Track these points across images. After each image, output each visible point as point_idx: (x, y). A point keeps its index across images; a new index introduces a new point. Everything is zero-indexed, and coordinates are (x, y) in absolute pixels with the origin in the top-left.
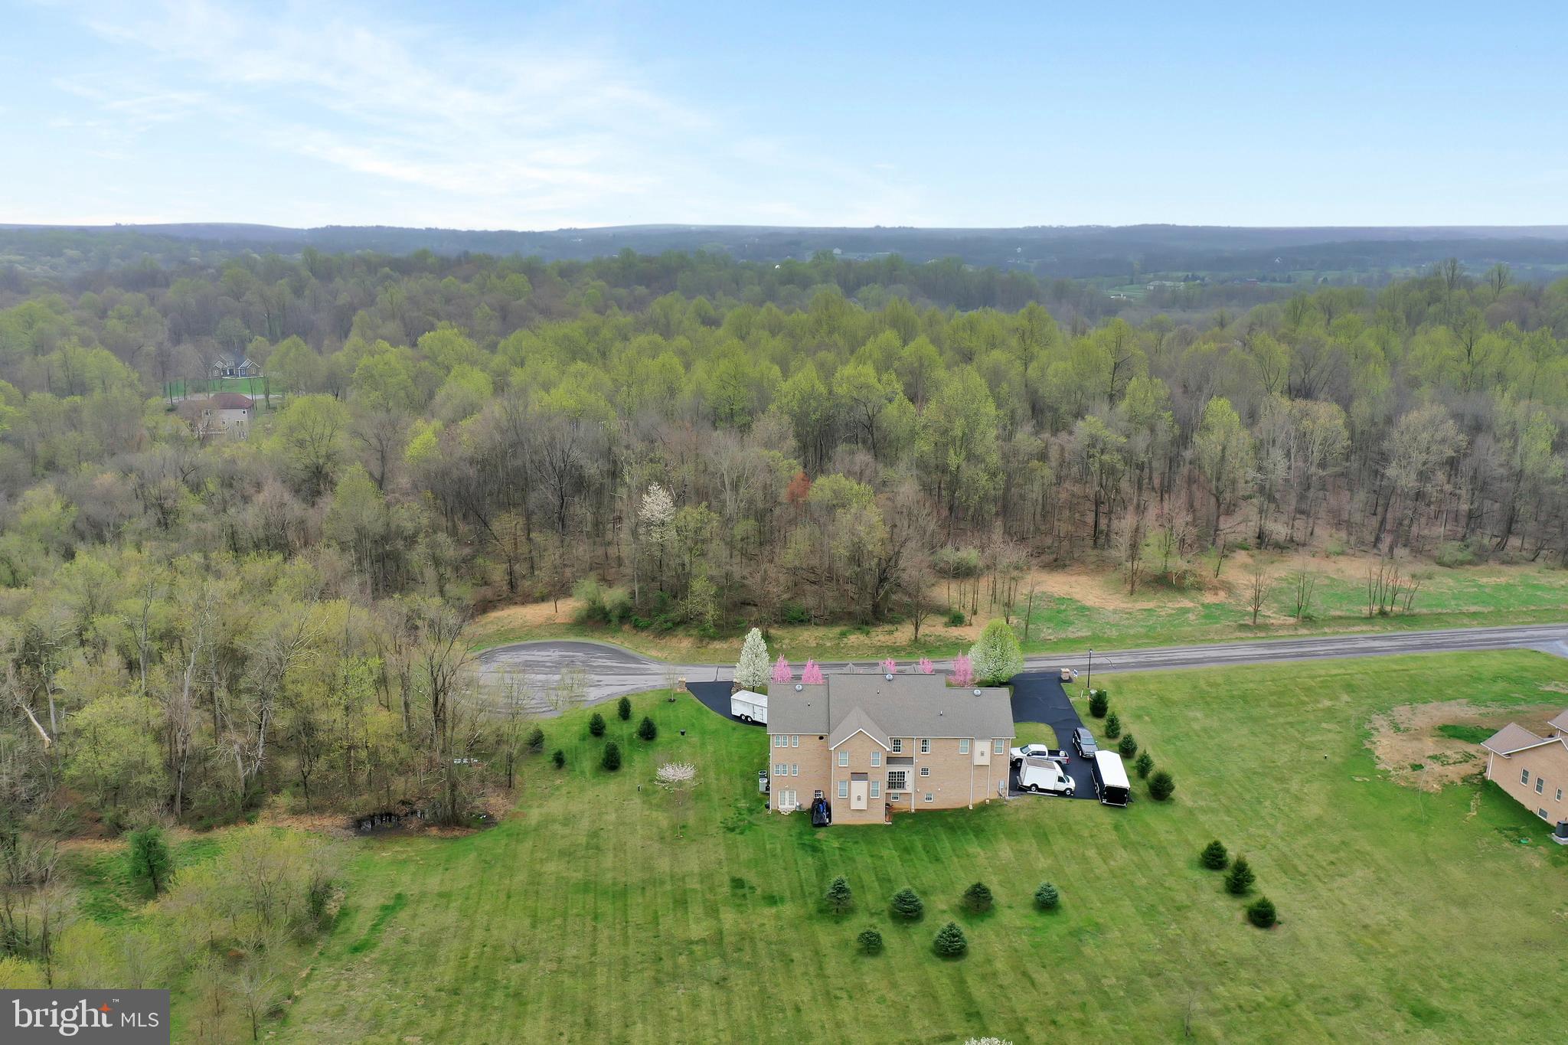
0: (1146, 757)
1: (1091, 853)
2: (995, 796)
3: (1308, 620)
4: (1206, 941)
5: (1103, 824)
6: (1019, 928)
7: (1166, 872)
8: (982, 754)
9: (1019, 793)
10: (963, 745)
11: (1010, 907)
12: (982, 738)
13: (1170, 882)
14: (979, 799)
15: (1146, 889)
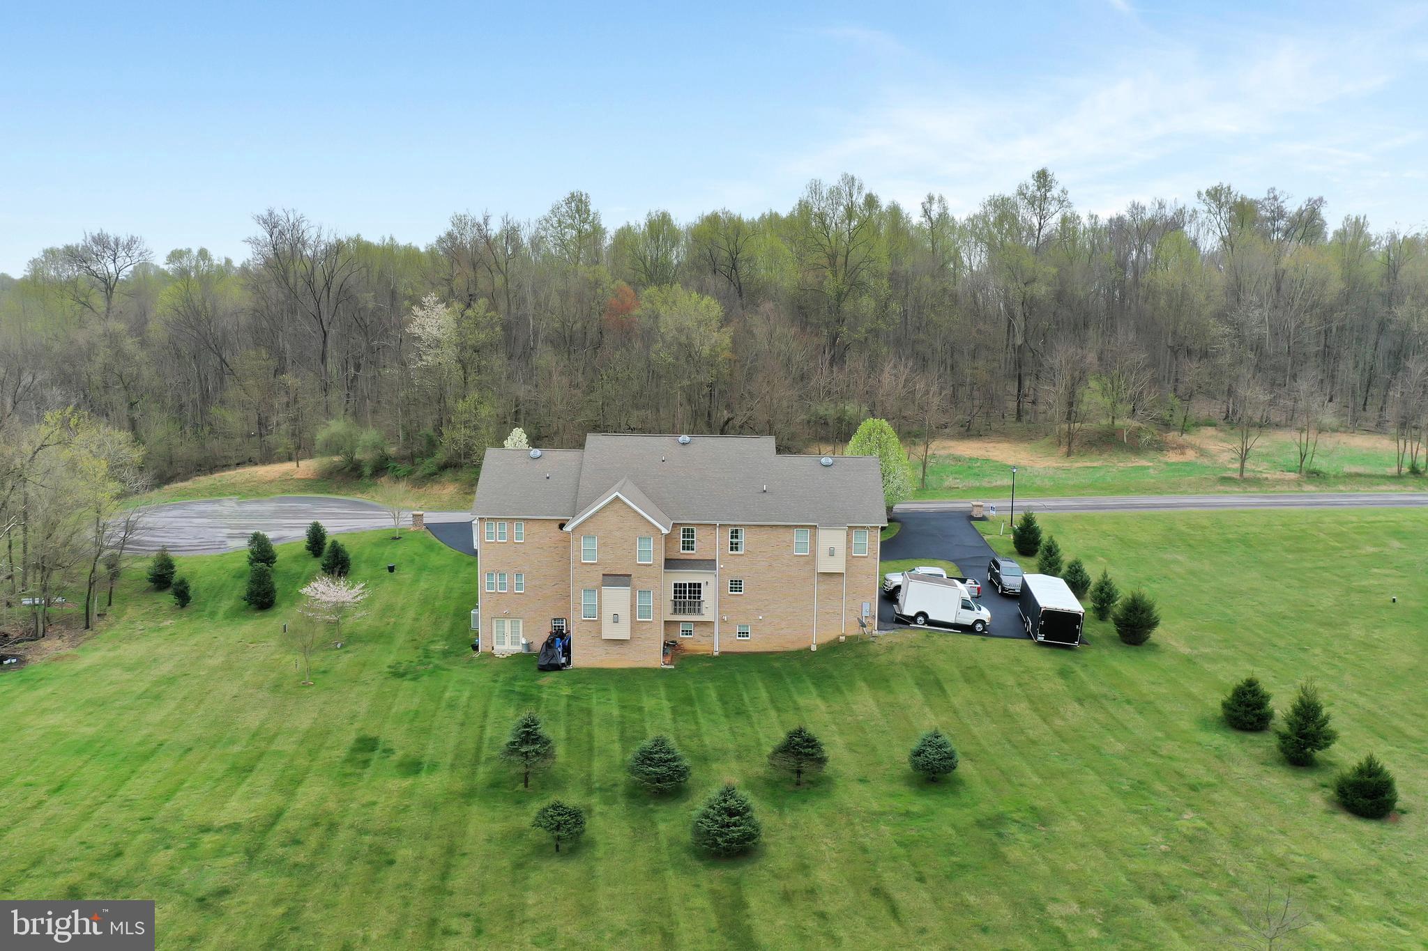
0: (1106, 584)
1: (1021, 708)
2: (855, 631)
3: (1315, 475)
4: (1259, 840)
5: (1039, 669)
6: (875, 813)
7: (1160, 734)
8: (832, 554)
9: (896, 625)
10: (800, 539)
11: (862, 781)
12: (832, 524)
13: (1168, 747)
14: (827, 636)
15: (1125, 758)
